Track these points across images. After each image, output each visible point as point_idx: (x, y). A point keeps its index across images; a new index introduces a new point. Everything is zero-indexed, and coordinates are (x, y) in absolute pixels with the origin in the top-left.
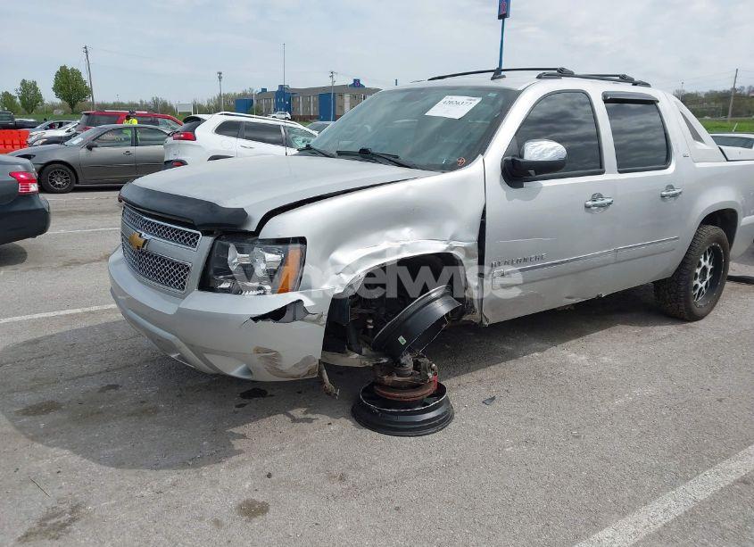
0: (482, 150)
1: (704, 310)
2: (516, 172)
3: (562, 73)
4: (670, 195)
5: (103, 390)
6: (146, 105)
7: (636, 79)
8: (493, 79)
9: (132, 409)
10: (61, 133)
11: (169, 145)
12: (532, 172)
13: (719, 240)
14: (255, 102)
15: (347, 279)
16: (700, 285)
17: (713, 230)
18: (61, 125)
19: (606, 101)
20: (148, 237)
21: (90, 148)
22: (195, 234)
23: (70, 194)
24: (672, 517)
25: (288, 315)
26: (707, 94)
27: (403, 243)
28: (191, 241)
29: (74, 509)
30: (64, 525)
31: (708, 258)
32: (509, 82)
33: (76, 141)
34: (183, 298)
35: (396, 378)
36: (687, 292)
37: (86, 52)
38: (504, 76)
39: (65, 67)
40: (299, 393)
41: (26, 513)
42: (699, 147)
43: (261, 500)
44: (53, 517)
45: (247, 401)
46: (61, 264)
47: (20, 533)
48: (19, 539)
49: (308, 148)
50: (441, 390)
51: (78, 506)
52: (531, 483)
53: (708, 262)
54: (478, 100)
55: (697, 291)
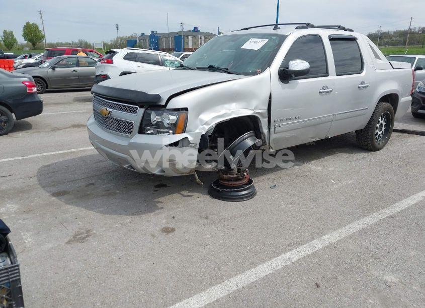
0: (269, 65)
1: (381, 146)
2: (286, 75)
3: (308, 26)
4: (363, 87)
5: (87, 186)
6: (76, 44)
7: (346, 28)
8: (274, 29)
9: (104, 193)
10: (32, 61)
11: (99, 66)
12: (293, 75)
13: (388, 110)
14: (138, 41)
15: (207, 127)
16: (379, 133)
17: (385, 105)
18: (30, 57)
19: (330, 40)
20: (111, 110)
21: (53, 69)
22: (136, 108)
23: (44, 94)
24: (356, 230)
25: (180, 144)
26: (394, 32)
27: (233, 110)
28: (134, 111)
29: (88, 232)
30: (85, 238)
31: (383, 119)
32: (282, 31)
33: (45, 65)
34: (131, 138)
35: (229, 176)
36: (372, 136)
37: (41, 14)
38: (279, 28)
39: (28, 23)
40: (182, 185)
41: (66, 233)
42: (378, 62)
43: (171, 227)
44: (79, 235)
45: (158, 189)
46: (50, 130)
47: (66, 240)
48: (66, 243)
49: (182, 66)
50: (250, 182)
51: (89, 231)
52: (293, 219)
53: (383, 121)
54: (267, 40)
55: (378, 136)
